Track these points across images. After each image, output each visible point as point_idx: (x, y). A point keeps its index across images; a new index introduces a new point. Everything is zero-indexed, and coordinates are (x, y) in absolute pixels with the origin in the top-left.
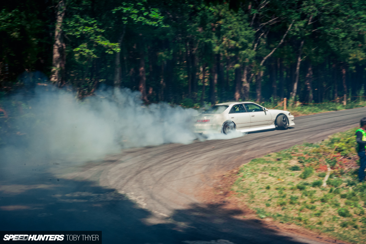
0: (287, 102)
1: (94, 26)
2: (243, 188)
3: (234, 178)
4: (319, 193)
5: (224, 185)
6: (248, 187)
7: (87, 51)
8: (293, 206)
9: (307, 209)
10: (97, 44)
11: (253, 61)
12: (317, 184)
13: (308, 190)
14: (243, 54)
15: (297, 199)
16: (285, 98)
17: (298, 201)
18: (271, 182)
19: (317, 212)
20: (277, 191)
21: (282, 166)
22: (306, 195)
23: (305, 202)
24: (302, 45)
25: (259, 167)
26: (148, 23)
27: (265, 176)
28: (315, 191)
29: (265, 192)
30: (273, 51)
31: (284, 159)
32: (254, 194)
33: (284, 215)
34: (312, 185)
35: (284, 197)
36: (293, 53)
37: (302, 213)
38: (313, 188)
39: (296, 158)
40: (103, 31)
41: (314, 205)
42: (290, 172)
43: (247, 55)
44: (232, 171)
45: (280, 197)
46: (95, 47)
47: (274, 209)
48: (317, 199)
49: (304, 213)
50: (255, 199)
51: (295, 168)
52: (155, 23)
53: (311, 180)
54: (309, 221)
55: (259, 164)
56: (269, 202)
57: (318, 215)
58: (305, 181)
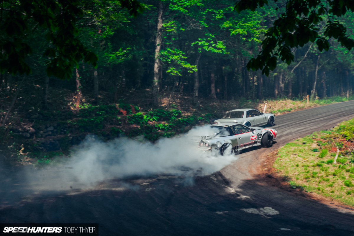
0: (309, 97)
1: (180, 54)
2: (281, 165)
3: (275, 158)
4: (331, 169)
5: (268, 163)
6: (284, 165)
7: (175, 72)
8: (314, 179)
9: (323, 181)
10: (182, 66)
11: (286, 70)
12: (330, 162)
13: (324, 166)
14: (279, 66)
15: (317, 173)
16: (308, 95)
17: (317, 175)
18: (299, 161)
19: (331, 183)
20: (303, 168)
21: (307, 148)
22: (323, 171)
23: (322, 176)
24: (319, 58)
25: (291, 150)
26: (215, 51)
27: (295, 156)
28: (329, 167)
29: (295, 169)
30: (300, 62)
31: (308, 143)
32: (288, 171)
33: (308, 186)
34: (326, 163)
35: (308, 172)
36: (313, 64)
37: (320, 184)
38: (327, 165)
39: (315, 142)
40: (186, 58)
41: (328, 178)
42: (312, 153)
43: (282, 67)
44: (273, 153)
45: (305, 172)
46: (181, 69)
47: (302, 181)
48: (330, 173)
49: (322, 184)
50: (289, 174)
51: (315, 150)
52: (220, 51)
53: (326, 159)
54: (325, 190)
55: (291, 147)
56: (298, 176)
57: (331, 186)
58: (322, 160)
